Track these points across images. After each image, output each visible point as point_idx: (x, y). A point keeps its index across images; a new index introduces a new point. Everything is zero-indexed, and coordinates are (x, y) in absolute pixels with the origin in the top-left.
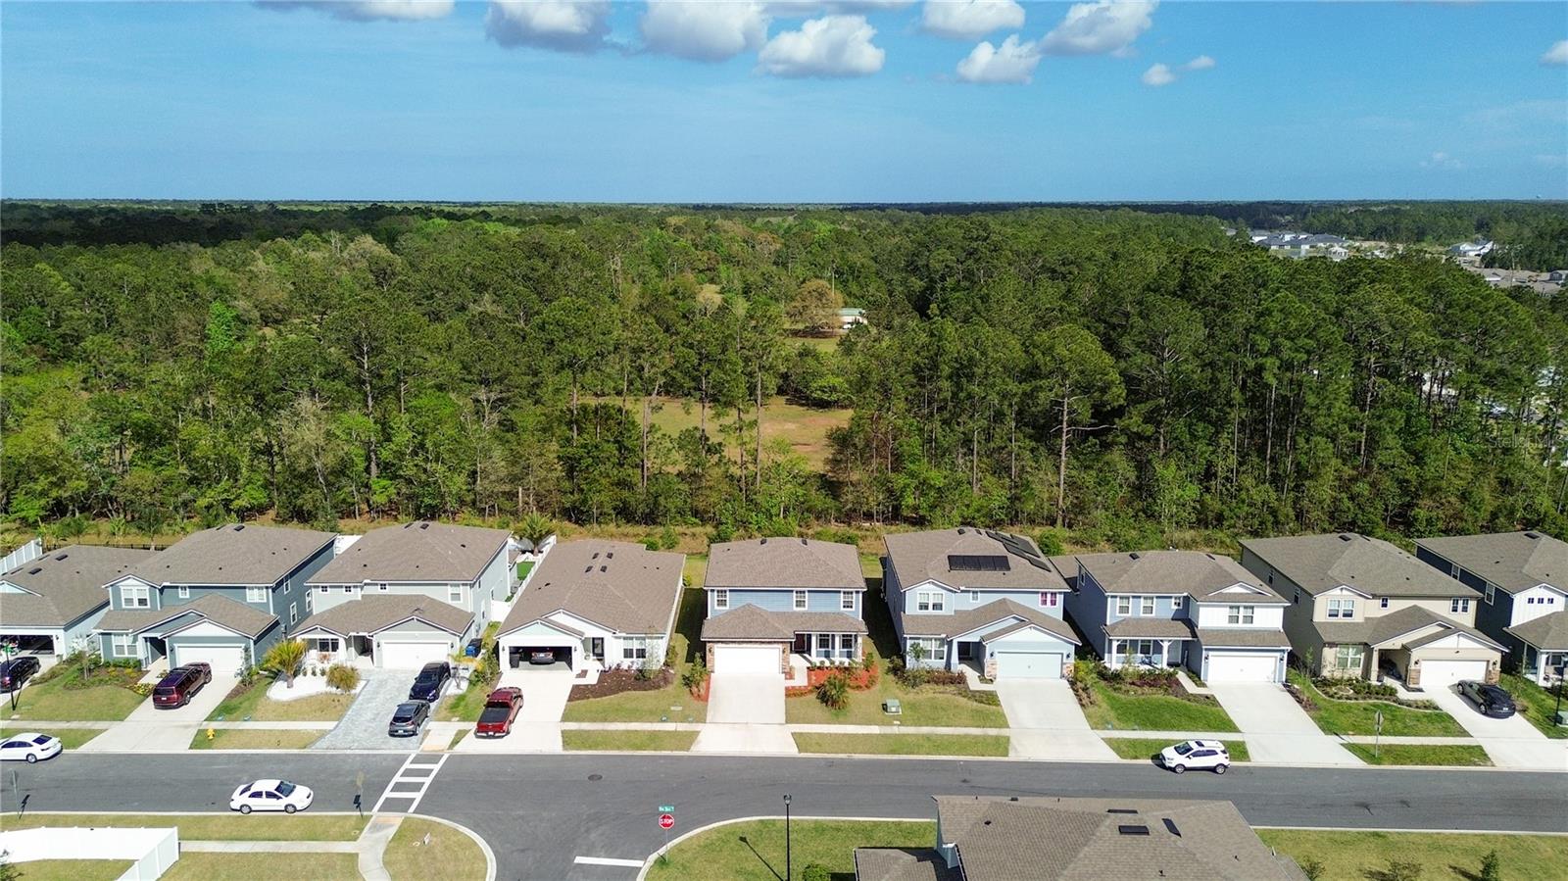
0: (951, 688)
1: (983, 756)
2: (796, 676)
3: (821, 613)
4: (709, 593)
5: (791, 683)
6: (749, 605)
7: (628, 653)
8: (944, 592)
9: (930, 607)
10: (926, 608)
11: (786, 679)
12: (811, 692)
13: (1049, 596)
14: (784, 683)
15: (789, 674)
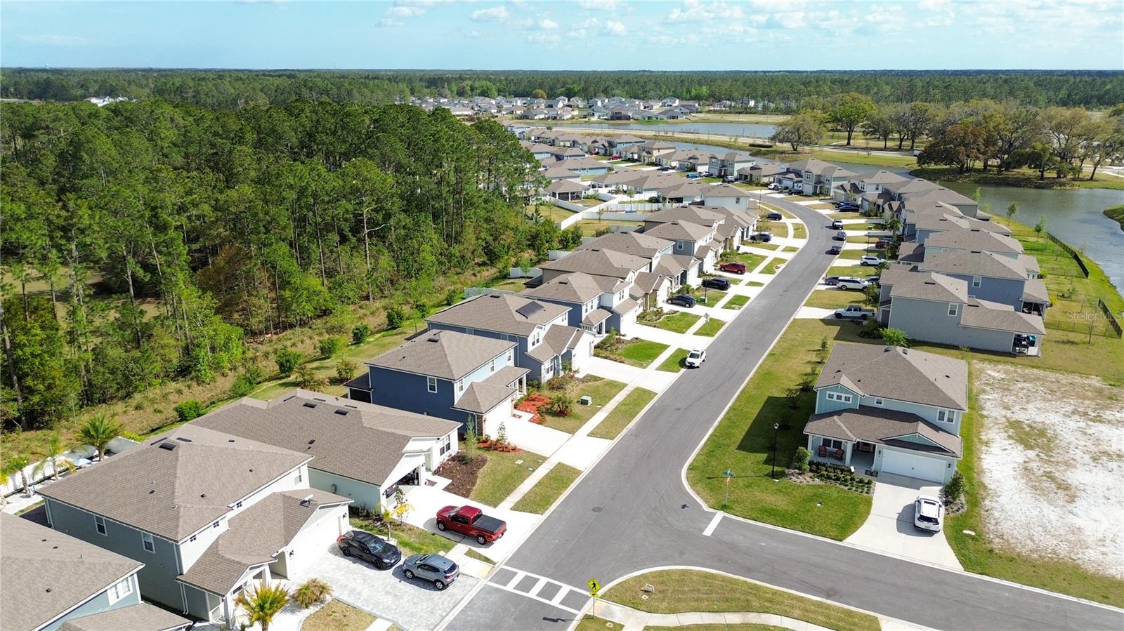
3: (501, 371)
11: (519, 418)
15: (515, 415)
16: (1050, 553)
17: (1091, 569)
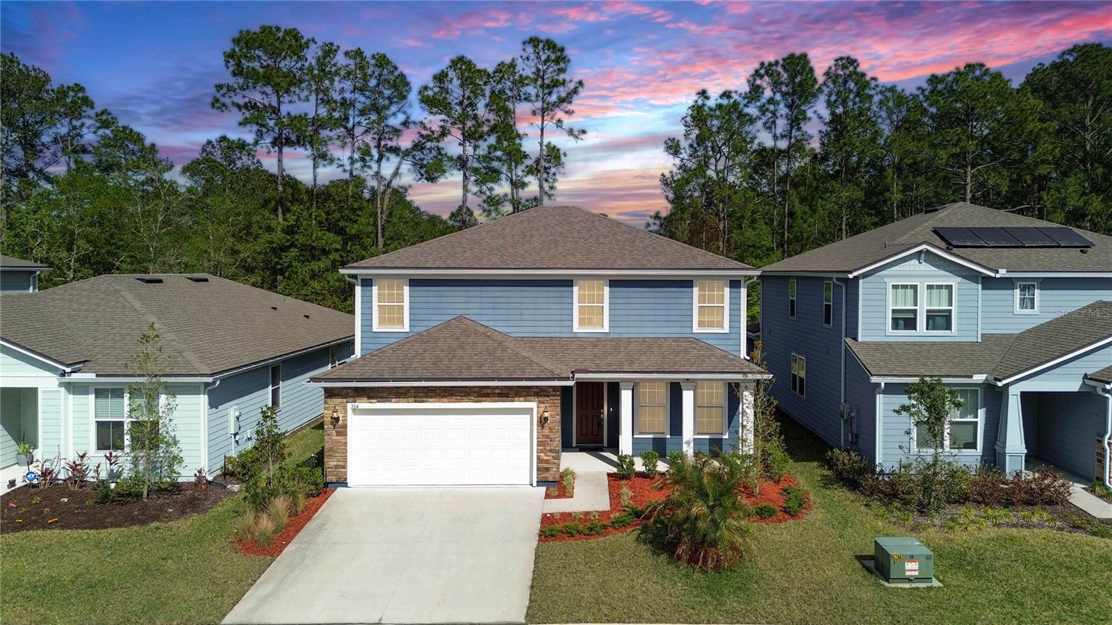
0: (1039, 515)
2: (577, 491)
3: (644, 339)
4: (358, 290)
5: (559, 506)
6: (460, 318)
7: (108, 435)
8: (954, 281)
9: (921, 321)
10: (910, 323)
11: (548, 496)
12: (619, 525)
14: (538, 503)
15: (557, 485)
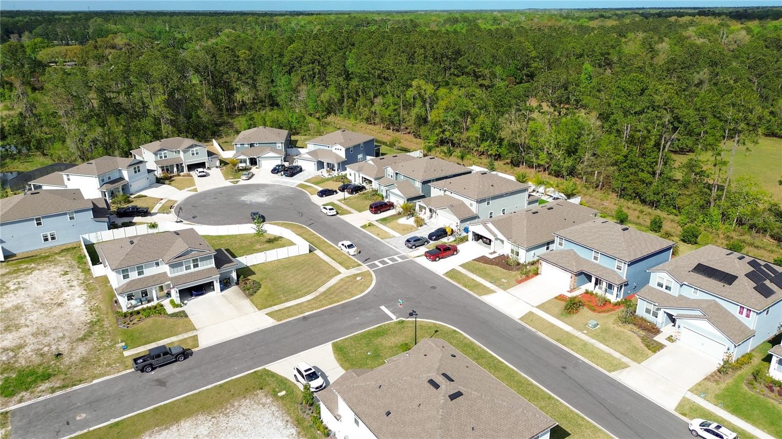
0: (643, 333)
1: (597, 365)
3: (605, 267)
5: (566, 294)
6: (572, 250)
8: (673, 281)
9: (664, 287)
10: (661, 286)
11: (568, 291)
13: (745, 310)
15: (571, 290)
16: (228, 413)
17: (201, 417)
